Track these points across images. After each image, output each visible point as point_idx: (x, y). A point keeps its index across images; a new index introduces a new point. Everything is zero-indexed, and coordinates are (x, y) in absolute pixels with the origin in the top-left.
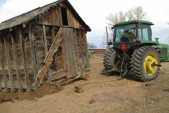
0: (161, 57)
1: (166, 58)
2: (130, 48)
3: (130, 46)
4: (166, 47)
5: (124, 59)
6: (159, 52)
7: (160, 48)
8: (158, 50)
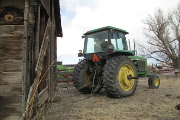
0: (139, 71)
1: (145, 73)
2: (102, 59)
3: (102, 56)
4: (144, 60)
5: (96, 73)
6: (137, 65)
7: (138, 61)
8: (136, 63)
